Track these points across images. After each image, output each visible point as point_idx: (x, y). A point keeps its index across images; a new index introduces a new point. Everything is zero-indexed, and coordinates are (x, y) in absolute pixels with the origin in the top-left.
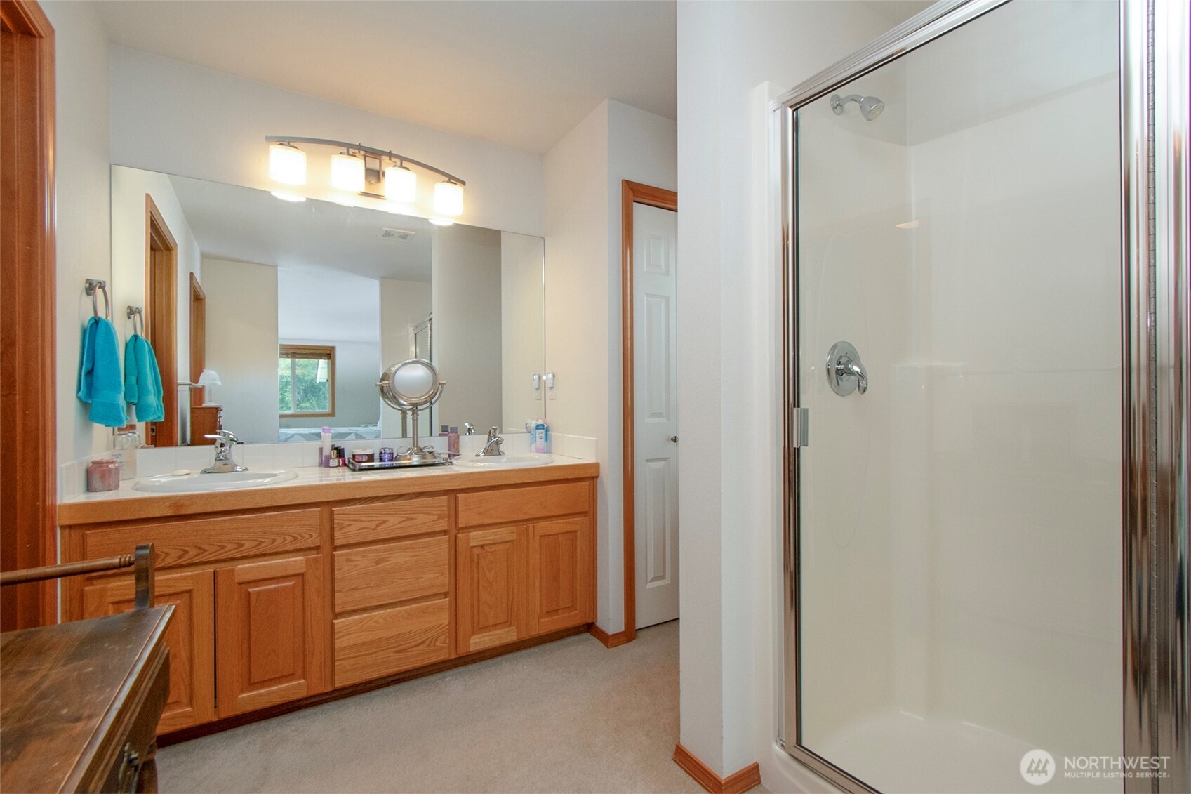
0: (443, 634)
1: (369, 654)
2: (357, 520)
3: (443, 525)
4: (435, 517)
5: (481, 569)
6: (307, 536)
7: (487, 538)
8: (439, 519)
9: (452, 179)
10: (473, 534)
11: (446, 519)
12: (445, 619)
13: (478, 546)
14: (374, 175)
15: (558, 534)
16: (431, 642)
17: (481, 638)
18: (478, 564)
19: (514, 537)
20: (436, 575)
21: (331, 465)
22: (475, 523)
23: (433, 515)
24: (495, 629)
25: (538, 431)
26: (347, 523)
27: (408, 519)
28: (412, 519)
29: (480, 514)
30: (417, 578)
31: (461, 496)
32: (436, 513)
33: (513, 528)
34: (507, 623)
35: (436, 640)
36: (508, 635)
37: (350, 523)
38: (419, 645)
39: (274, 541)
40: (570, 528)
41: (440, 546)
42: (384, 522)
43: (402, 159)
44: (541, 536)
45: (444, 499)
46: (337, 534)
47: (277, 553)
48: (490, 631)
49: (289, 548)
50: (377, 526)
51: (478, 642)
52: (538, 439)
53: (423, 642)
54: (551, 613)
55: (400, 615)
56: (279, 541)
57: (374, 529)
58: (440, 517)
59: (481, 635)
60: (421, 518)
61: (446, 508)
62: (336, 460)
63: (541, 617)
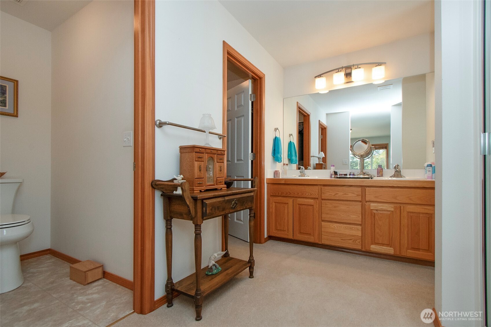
0: (359, 239)
1: (332, 237)
2: (329, 192)
3: (359, 199)
4: (356, 195)
5: (376, 219)
6: (314, 195)
7: (379, 207)
8: (357, 196)
9: (379, 64)
10: (372, 204)
11: (360, 197)
12: (359, 234)
13: (375, 209)
14: (348, 75)
15: (419, 213)
16: (354, 241)
17: (375, 247)
18: (374, 217)
19: (393, 209)
20: (356, 217)
21: (332, 177)
22: (372, 200)
23: (355, 194)
24: (383, 246)
25: (428, 168)
26: (326, 192)
27: (345, 194)
28: (347, 194)
29: (376, 197)
30: (349, 216)
31: (367, 189)
32: (356, 193)
33: (392, 205)
34: (388, 245)
35: (356, 240)
36: (390, 250)
37: (327, 192)
38: (350, 240)
39: (306, 194)
40: (426, 211)
41: (358, 207)
42: (337, 194)
43: (358, 65)
44: (408, 212)
45: (360, 189)
46: (323, 195)
47: (307, 198)
48: (380, 246)
49: (310, 197)
50: (335, 195)
51: (374, 248)
52: (427, 171)
53: (351, 239)
54: (413, 249)
55: (342, 227)
56: (307, 194)
57: (334, 196)
58: (358, 195)
59: (376, 246)
60: (350, 195)
61: (360, 193)
62: (334, 175)
63: (407, 249)
